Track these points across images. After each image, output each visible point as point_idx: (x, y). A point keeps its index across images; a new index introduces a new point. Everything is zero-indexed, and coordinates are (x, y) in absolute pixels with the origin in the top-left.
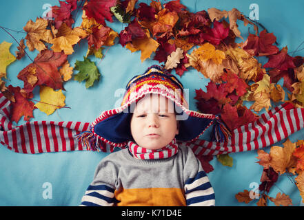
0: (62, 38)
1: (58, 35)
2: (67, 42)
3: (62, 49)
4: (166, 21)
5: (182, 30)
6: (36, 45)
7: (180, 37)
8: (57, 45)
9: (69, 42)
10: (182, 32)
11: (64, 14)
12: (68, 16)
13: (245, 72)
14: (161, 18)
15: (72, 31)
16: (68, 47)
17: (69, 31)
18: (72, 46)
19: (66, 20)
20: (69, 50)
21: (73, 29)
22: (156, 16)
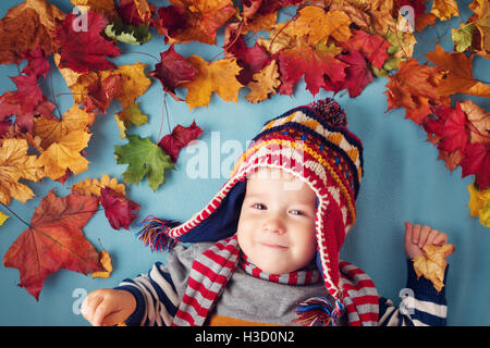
0: (54, 148)
1: (46, 145)
2: (66, 150)
3: (65, 166)
4: (212, 4)
5: (245, 8)
6: (13, 191)
7: (251, 20)
8: (53, 164)
9: (71, 149)
10: (248, 11)
11: (31, 97)
12: (39, 98)
14: (201, 7)
15: (63, 124)
16: (74, 159)
17: (57, 127)
18: (81, 153)
19: (40, 108)
20: (79, 164)
21: (61, 120)
22: (192, 8)
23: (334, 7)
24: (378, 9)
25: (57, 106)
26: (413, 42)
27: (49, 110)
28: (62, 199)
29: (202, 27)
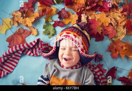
0: (28, 18)
2: (30, 20)
3: (27, 23)
4: (81, 2)
5: (87, 7)
6: (15, 23)
7: (87, 10)
8: (25, 22)
10: (88, 8)
11: (30, 5)
12: (31, 6)
14: (78, 2)
15: (33, 14)
16: (30, 23)
17: (32, 14)
18: (32, 22)
19: (30, 8)
20: (30, 25)
22: (75, 1)
23: (109, 17)
24: (120, 23)
25: (35, 10)
26: (123, 36)
27: (32, 10)
29: (76, 7)
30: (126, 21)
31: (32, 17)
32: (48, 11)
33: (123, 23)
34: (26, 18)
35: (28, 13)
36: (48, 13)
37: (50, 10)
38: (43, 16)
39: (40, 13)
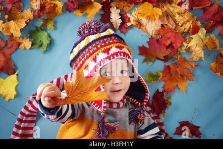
2: (16, 26)
8: (8, 29)
13: (182, 26)
15: (22, 14)
16: (17, 31)
17: (20, 14)
18: (20, 29)
19: (17, 4)
20: (18, 34)
21: (22, 12)
25: (24, 6)
27: (20, 6)
28: (4, 42)
30: (191, 22)
31: (20, 20)
32: (49, 8)
33: (187, 25)
34: (8, 21)
35: (13, 12)
36: (49, 13)
37: (52, 5)
38: (39, 17)
39: (35, 12)
